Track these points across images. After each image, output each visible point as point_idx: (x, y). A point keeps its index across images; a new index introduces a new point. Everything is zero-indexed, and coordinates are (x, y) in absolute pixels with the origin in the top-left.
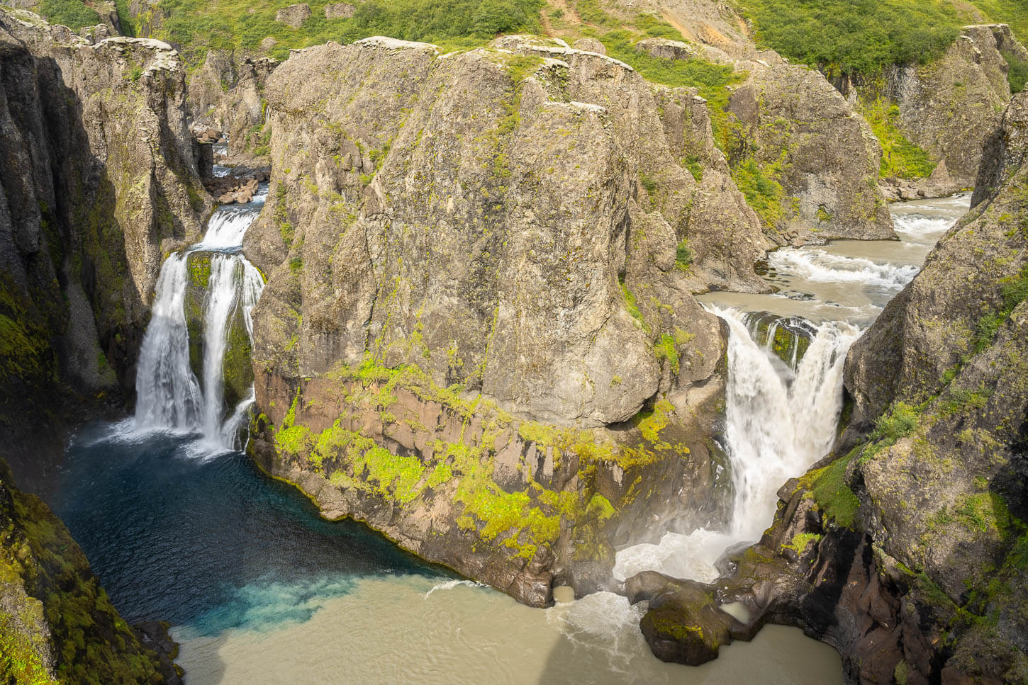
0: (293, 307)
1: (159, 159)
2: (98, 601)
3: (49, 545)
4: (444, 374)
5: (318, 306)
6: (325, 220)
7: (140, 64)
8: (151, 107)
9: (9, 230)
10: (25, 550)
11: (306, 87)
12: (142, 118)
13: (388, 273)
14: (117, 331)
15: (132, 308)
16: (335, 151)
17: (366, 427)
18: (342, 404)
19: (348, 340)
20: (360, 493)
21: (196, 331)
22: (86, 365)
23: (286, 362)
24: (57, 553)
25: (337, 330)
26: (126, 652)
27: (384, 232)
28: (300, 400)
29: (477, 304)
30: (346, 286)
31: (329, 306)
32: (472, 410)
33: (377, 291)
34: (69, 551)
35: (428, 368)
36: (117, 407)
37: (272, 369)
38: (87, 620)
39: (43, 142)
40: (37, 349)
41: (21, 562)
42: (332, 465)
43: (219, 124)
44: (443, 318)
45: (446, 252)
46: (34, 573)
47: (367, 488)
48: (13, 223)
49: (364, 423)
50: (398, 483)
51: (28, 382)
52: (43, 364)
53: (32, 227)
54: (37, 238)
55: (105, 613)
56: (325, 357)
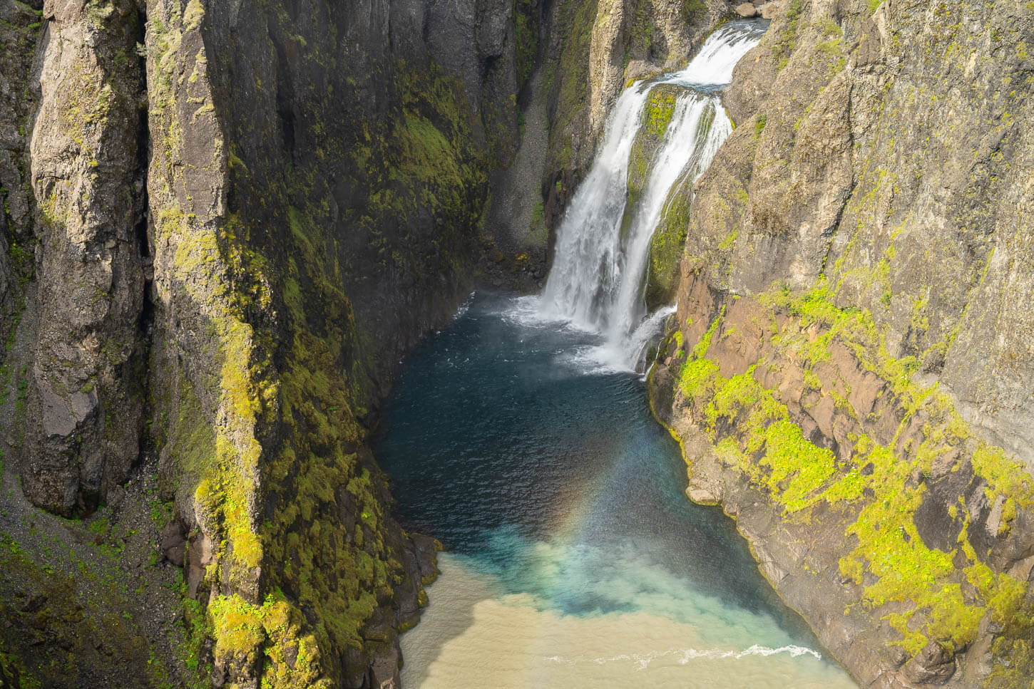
0: (744, 187)
2: (352, 481)
3: (317, 401)
4: (900, 337)
5: (766, 192)
6: (807, 63)
9: (470, 24)
10: (269, 392)
13: (873, 161)
14: (559, 178)
15: (578, 149)
17: (784, 386)
18: (766, 345)
19: (797, 251)
20: (745, 478)
21: (635, 197)
22: (519, 215)
23: (717, 265)
24: (324, 412)
25: (787, 233)
26: (363, 547)
27: (881, 94)
28: (721, 324)
29: (969, 237)
30: (807, 169)
31: (780, 195)
32: (920, 403)
33: (853, 185)
34: (337, 414)
35: (884, 321)
36: (535, 277)
37: (700, 271)
38: (328, 495)
40: (467, 181)
41: (263, 402)
42: (728, 427)
44: (920, 247)
45: (947, 141)
46: (272, 417)
47: (754, 473)
48: (477, 16)
49: (782, 380)
50: (796, 480)
51: (439, 220)
52: (469, 201)
53: (497, 22)
54: (502, 37)
55: (356, 497)
56: (762, 270)
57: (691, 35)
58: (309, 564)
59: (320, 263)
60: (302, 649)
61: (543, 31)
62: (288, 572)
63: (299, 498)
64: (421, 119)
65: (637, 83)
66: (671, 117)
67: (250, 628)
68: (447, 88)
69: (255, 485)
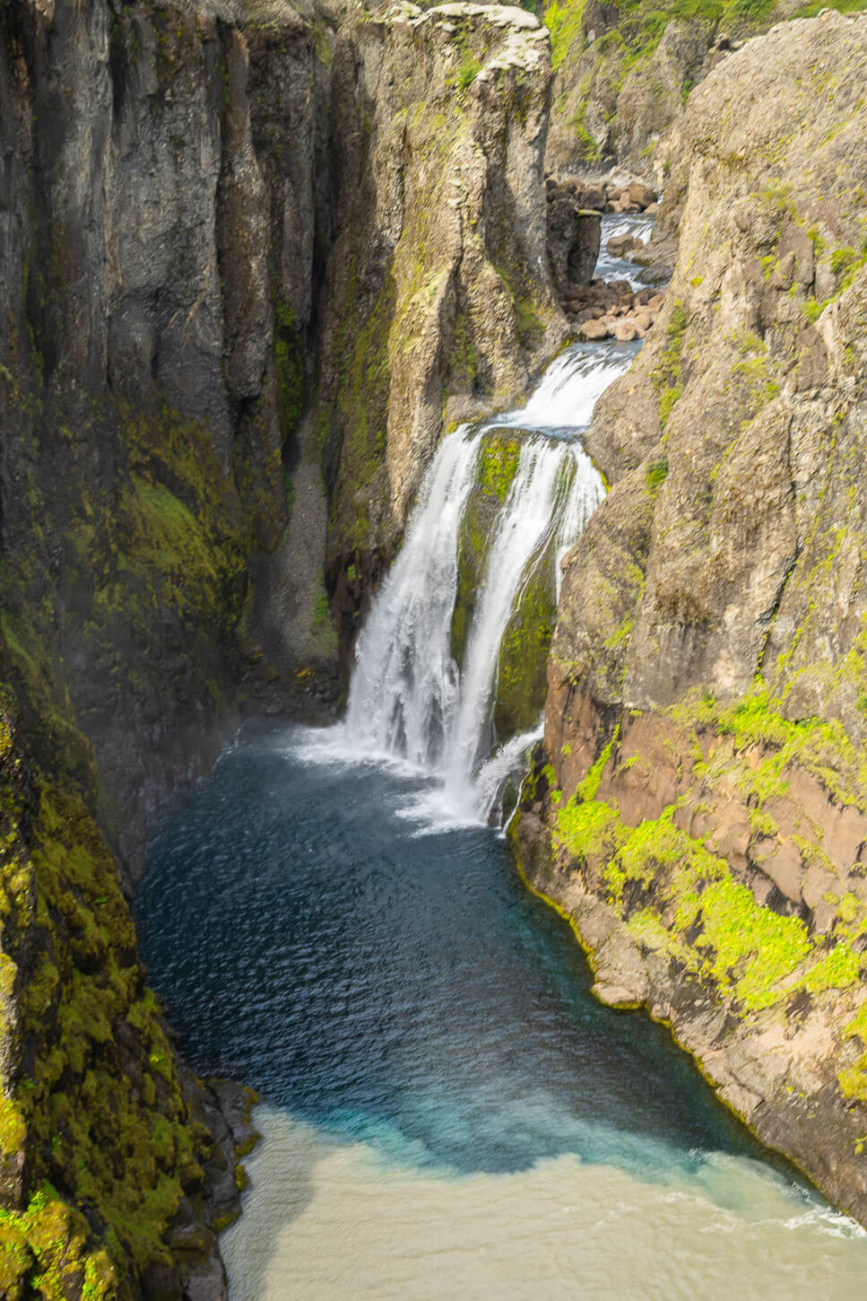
0: (636, 561)
1: (473, 241)
2: (133, 1008)
3: (79, 890)
5: (675, 565)
6: (721, 389)
7: (478, 55)
8: (479, 139)
9: (217, 353)
10: (20, 879)
11: (763, 107)
12: (459, 162)
13: (825, 518)
14: (351, 561)
15: (380, 520)
16: (766, 246)
17: (721, 833)
18: (686, 777)
19: (722, 645)
20: (676, 967)
21: (470, 581)
22: (294, 614)
23: (603, 670)
24: (89, 906)
25: (706, 622)
26: (155, 1107)
27: (831, 428)
28: (615, 751)
30: (733, 532)
31: (695, 569)
33: (798, 552)
34: (107, 909)
36: (324, 700)
37: (578, 679)
38: (103, 1032)
39: (305, 199)
40: (221, 570)
41: (11, 896)
42: (641, 895)
43: (661, 173)
46: (24, 919)
47: (690, 959)
48: (225, 342)
49: (717, 824)
50: (752, 965)
51: (189, 625)
52: (226, 598)
53: (254, 351)
54: (259, 371)
55: (140, 1032)
56: (673, 674)
57: (527, 362)
58: (84, 1139)
59: (47, 689)
60: (91, 1274)
61: (310, 364)
62: (58, 1155)
63: (64, 1039)
64: (154, 485)
65: (463, 427)
66: (514, 471)
67: (8, 1248)
68: (186, 442)
69: (8, 1023)
